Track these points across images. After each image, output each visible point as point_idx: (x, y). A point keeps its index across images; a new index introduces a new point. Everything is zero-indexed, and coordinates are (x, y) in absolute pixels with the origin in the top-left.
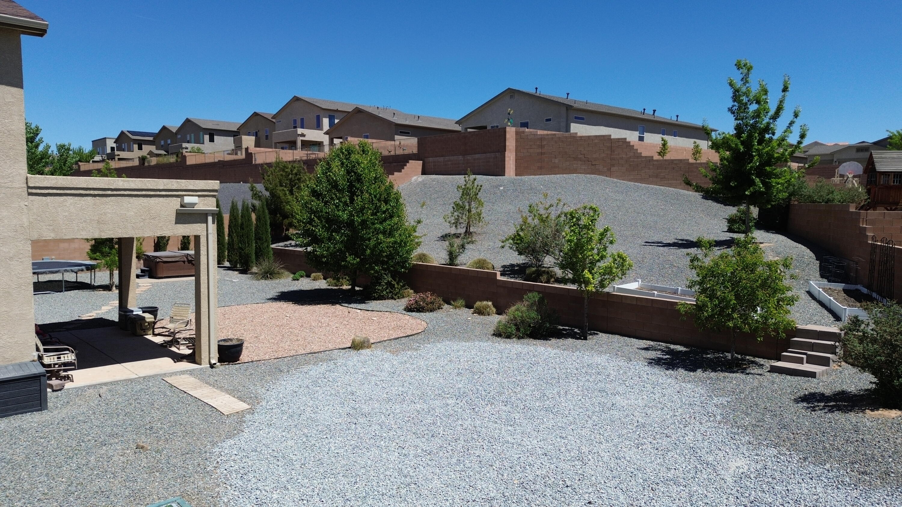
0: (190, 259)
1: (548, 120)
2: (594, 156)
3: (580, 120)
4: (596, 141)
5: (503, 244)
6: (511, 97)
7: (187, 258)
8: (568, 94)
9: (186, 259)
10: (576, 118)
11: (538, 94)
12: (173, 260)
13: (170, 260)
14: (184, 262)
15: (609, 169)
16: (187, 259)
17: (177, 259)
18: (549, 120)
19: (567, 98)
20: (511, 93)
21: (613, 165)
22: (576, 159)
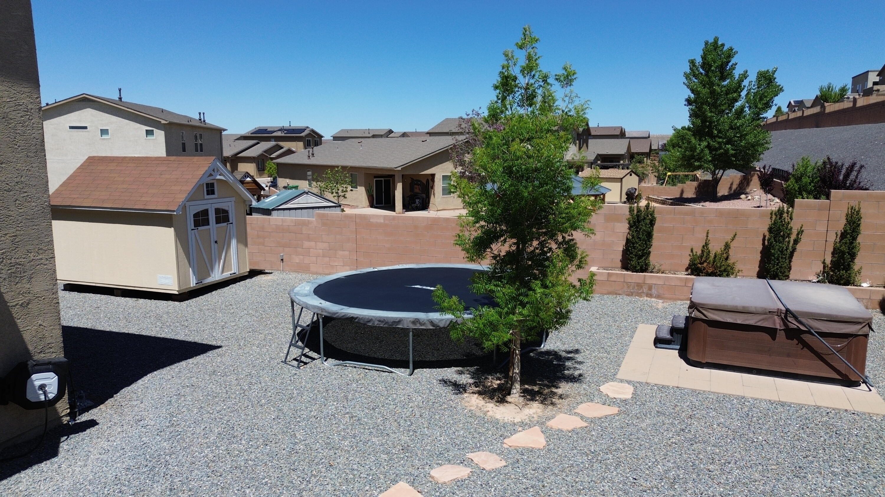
0: (793, 324)
7: (784, 321)
9: (778, 324)
12: (739, 319)
13: (729, 320)
14: (772, 332)
16: (785, 324)
17: (751, 321)
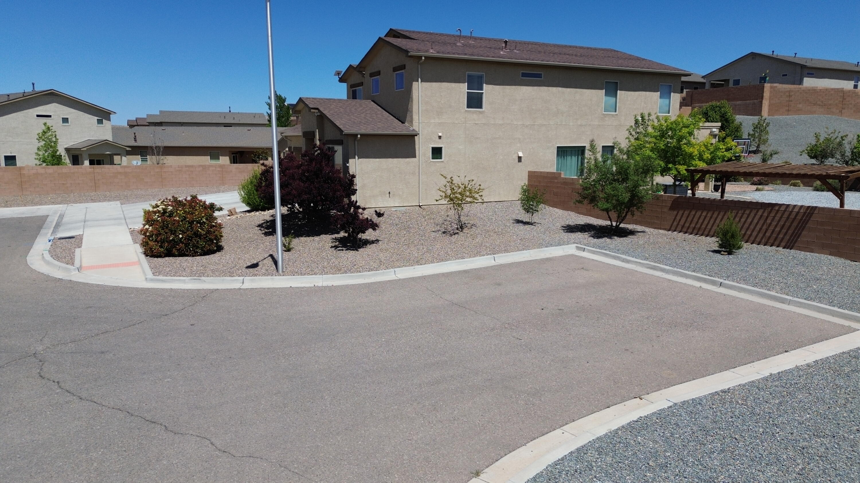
1: (783, 75)
2: (830, 102)
3: (811, 75)
4: (832, 92)
5: (801, 153)
6: (753, 58)
8: (796, 54)
10: (808, 74)
11: (774, 56)
15: (841, 112)
18: (786, 75)
19: (795, 57)
20: (753, 55)
21: (844, 109)
22: (814, 104)
